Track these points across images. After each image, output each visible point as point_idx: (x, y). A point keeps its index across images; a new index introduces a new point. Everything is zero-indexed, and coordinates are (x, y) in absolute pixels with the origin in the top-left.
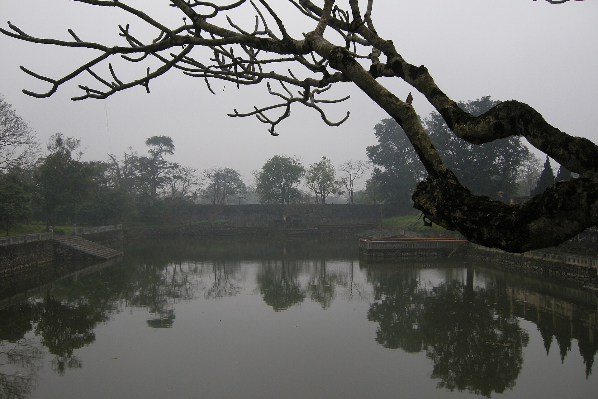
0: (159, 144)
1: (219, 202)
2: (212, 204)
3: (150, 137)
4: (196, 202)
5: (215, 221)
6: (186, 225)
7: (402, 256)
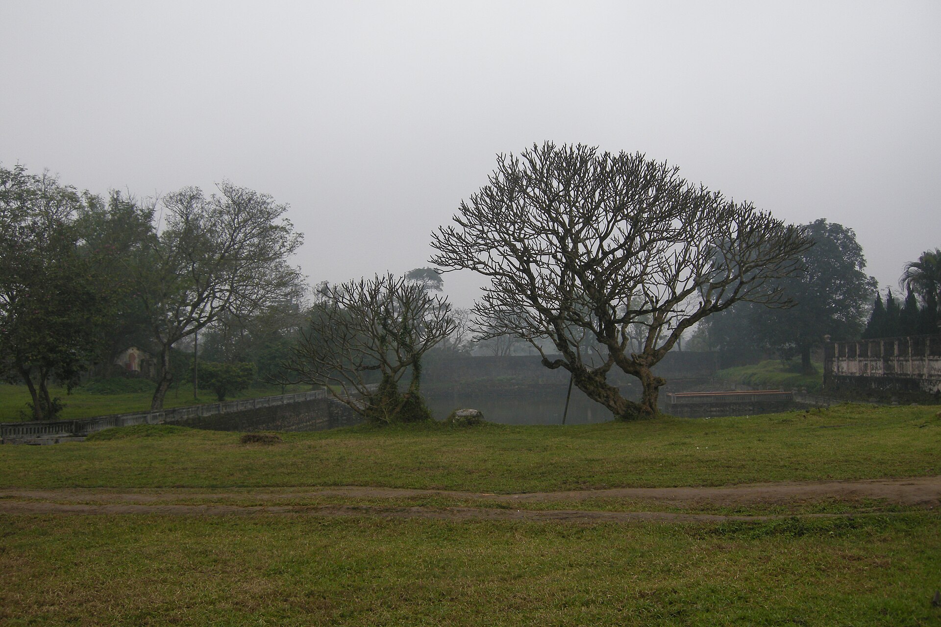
0: (423, 278)
1: (503, 353)
2: (493, 355)
3: (412, 269)
4: (473, 354)
5: (499, 378)
6: (461, 384)
7: (711, 411)
